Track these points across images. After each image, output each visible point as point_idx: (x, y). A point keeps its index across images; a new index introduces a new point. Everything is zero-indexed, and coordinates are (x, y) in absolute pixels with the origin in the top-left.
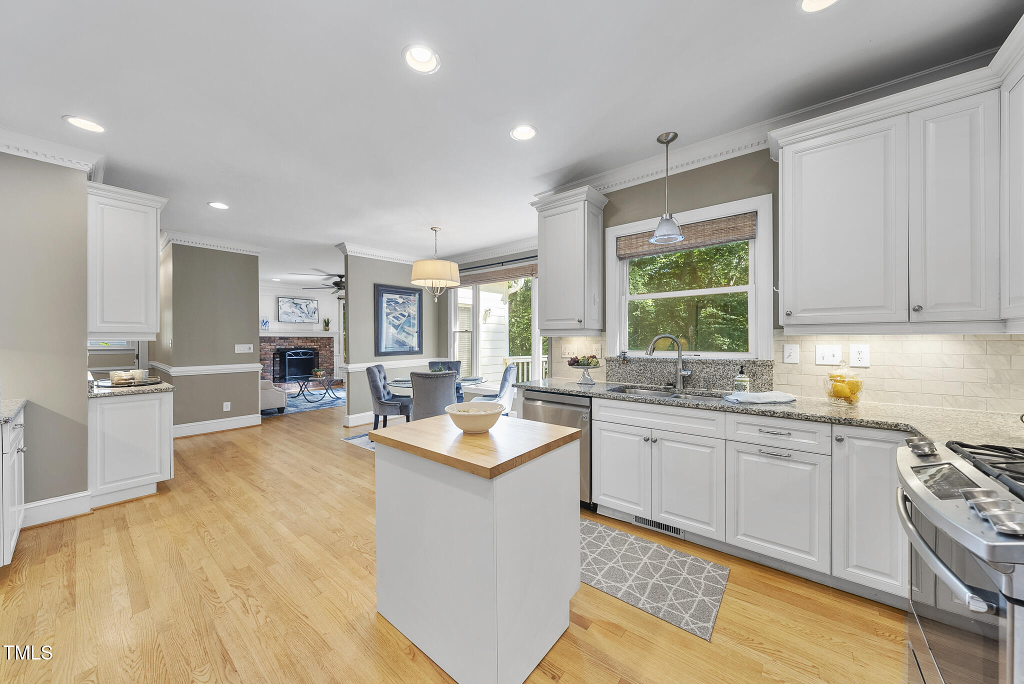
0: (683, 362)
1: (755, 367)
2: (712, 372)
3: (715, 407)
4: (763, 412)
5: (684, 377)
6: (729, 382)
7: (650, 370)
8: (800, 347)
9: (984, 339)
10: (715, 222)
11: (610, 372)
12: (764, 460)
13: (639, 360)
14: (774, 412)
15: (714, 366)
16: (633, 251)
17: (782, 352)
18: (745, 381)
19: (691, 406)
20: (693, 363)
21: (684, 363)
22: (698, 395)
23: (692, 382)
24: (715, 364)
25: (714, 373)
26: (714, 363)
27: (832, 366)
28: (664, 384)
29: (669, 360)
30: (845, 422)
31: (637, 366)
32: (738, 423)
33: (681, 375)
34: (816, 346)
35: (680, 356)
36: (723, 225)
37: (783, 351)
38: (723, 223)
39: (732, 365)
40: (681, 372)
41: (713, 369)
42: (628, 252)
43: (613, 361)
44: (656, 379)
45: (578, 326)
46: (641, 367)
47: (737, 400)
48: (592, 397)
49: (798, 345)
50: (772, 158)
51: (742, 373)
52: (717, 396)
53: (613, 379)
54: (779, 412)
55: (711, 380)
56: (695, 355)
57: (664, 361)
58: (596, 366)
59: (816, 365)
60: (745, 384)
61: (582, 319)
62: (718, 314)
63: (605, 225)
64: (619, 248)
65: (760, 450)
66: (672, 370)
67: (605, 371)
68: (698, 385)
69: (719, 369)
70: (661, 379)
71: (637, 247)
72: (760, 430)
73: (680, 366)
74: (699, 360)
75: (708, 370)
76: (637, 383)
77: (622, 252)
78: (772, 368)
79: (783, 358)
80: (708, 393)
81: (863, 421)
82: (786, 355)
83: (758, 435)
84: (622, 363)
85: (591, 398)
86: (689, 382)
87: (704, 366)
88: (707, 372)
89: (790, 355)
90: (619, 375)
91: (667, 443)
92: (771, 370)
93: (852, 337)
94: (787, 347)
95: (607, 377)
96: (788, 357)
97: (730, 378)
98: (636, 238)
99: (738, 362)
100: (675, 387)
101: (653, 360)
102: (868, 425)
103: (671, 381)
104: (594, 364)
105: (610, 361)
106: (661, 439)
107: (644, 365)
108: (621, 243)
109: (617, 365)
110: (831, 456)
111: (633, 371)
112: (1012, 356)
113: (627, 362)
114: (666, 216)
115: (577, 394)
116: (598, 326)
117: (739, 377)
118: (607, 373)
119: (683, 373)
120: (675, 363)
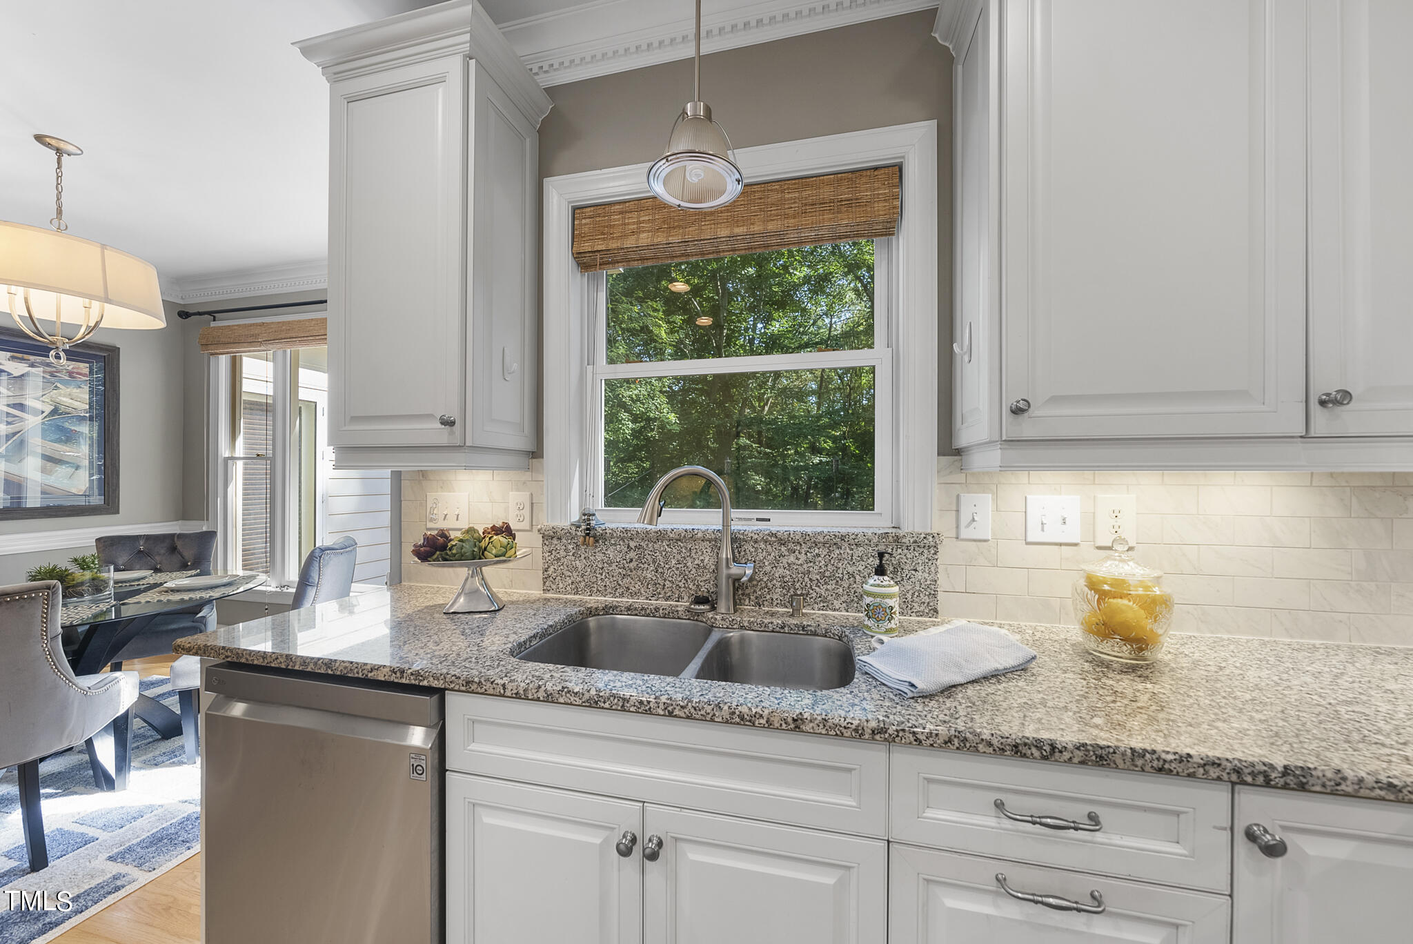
0: (734, 540)
1: (900, 551)
2: (801, 565)
3: (856, 730)
4: (1016, 746)
5: (736, 580)
6: (841, 590)
7: (654, 562)
8: (993, 499)
9: (1347, 482)
10: (807, 185)
11: (551, 569)
12: (1012, 911)
13: (626, 536)
14: (1053, 747)
15: (805, 548)
16: (614, 246)
17: (954, 513)
18: (890, 596)
19: (777, 725)
20: (756, 542)
21: (737, 541)
22: (773, 631)
23: (755, 592)
24: (809, 544)
25: (805, 566)
26: (808, 541)
27: (1061, 544)
28: (686, 598)
29: (700, 535)
30: (1286, 783)
31: (620, 552)
32: (929, 781)
33: (729, 576)
34: (1028, 497)
35: (726, 521)
36: (826, 193)
37: (958, 511)
38: (827, 189)
39: (846, 545)
40: (728, 567)
41: (803, 557)
42: (600, 248)
43: (560, 539)
44: (668, 584)
45: (442, 436)
46: (632, 554)
47: (913, 685)
48: (445, 689)
49: (990, 495)
50: (936, 35)
51: (880, 571)
52: (819, 631)
53: (561, 586)
54: (1070, 746)
55: (797, 585)
56: (758, 520)
57: (687, 538)
58: (504, 556)
59: (1027, 543)
60: (891, 602)
61: (454, 414)
62: (752, 446)
63: (543, 170)
64: (580, 235)
65: (1001, 881)
66: (706, 561)
67: (540, 564)
68: (768, 597)
69: (818, 555)
70: (681, 584)
71: (624, 236)
72: (999, 805)
73: (726, 553)
74: (772, 535)
75: (792, 559)
76: (622, 595)
77: (587, 247)
78: (935, 554)
79: (958, 527)
80: (796, 625)
81: (1344, 779)
82: (965, 518)
83: (991, 821)
84: (584, 543)
85: (440, 693)
86: (747, 591)
87: (783, 549)
88: (789, 565)
89: (973, 520)
90: (575, 574)
91: (695, 855)
92: (933, 559)
93: (1102, 476)
94: (965, 498)
95: (545, 579)
96: (968, 526)
97: (842, 580)
98: (621, 213)
99: (861, 538)
100: (713, 608)
101: (661, 536)
102: (1363, 792)
103: (703, 592)
104: (494, 552)
105: (552, 538)
106: (676, 839)
107: (639, 547)
108: (584, 221)
109: (570, 547)
110: (1231, 896)
111: (610, 564)
112: (1394, 520)
113: (597, 541)
114: (695, 108)
115: (393, 678)
116: (521, 441)
117: (873, 583)
118: (546, 570)
119: (735, 570)
120: (714, 541)
